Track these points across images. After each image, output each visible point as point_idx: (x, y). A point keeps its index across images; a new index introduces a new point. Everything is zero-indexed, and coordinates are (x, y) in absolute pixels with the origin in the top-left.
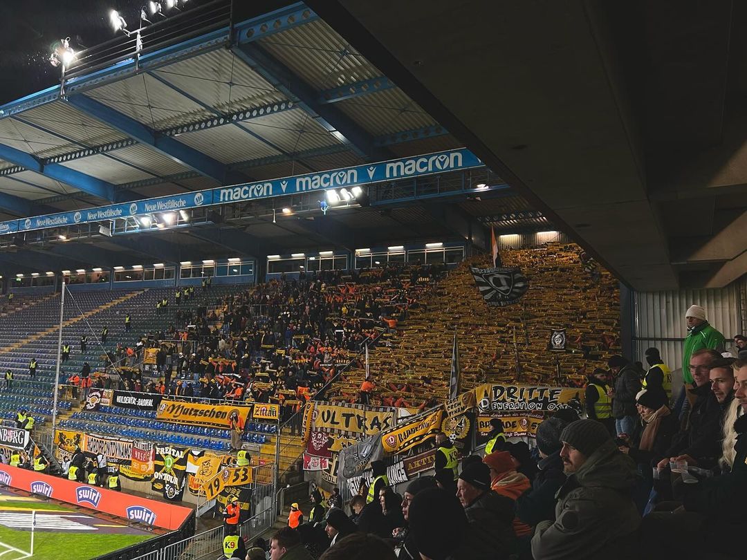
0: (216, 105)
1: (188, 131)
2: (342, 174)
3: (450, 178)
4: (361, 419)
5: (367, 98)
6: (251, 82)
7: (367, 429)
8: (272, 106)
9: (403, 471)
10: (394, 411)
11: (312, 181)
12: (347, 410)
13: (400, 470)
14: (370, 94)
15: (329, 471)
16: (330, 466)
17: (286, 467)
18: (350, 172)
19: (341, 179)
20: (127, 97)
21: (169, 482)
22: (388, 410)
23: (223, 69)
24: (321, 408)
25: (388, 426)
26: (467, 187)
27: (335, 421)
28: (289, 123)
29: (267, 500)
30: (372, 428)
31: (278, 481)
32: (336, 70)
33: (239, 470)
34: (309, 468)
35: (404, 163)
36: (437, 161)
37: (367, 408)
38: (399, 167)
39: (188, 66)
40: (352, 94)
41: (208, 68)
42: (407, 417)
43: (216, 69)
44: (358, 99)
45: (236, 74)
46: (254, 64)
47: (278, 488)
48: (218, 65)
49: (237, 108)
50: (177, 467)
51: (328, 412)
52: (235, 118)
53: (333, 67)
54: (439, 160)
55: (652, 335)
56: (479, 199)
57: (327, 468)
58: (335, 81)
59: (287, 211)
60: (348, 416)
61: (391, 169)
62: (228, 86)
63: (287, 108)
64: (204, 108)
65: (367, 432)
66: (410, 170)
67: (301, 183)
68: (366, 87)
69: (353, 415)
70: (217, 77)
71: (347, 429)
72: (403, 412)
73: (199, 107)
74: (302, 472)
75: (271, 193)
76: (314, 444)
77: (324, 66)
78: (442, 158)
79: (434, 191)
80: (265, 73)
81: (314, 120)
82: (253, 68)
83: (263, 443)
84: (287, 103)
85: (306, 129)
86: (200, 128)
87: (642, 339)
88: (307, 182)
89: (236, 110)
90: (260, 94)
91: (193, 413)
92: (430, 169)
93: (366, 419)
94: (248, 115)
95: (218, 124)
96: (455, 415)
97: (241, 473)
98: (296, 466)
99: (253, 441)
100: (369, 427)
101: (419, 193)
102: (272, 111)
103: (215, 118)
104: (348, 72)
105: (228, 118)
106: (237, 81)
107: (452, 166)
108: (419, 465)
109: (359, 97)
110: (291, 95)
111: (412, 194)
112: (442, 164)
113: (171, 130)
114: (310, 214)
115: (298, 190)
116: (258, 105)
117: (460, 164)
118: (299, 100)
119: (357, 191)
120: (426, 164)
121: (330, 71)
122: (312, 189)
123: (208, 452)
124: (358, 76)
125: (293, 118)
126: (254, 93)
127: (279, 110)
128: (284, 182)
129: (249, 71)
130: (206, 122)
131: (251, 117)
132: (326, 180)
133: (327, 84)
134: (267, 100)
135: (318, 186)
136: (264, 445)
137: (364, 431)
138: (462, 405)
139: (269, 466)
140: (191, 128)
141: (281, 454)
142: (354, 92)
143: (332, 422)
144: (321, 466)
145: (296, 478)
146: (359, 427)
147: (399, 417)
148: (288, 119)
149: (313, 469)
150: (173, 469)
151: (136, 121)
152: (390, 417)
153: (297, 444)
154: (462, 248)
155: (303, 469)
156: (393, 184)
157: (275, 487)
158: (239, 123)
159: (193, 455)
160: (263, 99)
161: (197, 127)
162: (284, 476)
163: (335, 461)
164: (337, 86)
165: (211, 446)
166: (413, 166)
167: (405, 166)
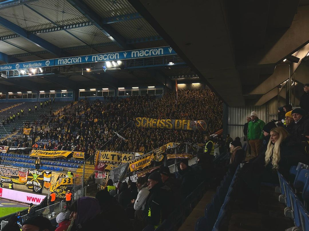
0: (56, 21)
1: (43, 32)
2: (112, 55)
3: (158, 59)
4: (119, 157)
6: (72, 12)
8: (82, 23)
10: (133, 154)
11: (99, 57)
12: (113, 153)
13: (135, 178)
14: (125, 21)
15: (106, 179)
16: (106, 177)
17: (87, 178)
18: (116, 54)
19: (112, 57)
20: (14, 15)
21: (36, 185)
22: (131, 153)
23: (60, 5)
24: (103, 153)
25: (130, 159)
26: (165, 63)
27: (108, 157)
28: (89, 31)
29: (79, 192)
31: (84, 183)
32: (111, 9)
36: (153, 51)
37: (122, 153)
38: (137, 53)
40: (117, 20)
41: (52, 4)
42: (139, 156)
43: (56, 5)
44: (120, 22)
45: (66, 8)
46: (74, 4)
47: (84, 186)
48: (57, 3)
50: (39, 178)
51: (105, 154)
52: (65, 27)
53: (109, 8)
54: (154, 51)
55: (234, 124)
56: (170, 68)
58: (110, 14)
59: (88, 70)
60: (113, 156)
61: (134, 53)
62: (62, 13)
63: (89, 25)
64: (50, 22)
67: (94, 58)
68: (123, 18)
70: (56, 8)
71: (113, 161)
72: (137, 154)
73: (48, 22)
74: (94, 179)
75: (81, 62)
77: (105, 7)
78: (155, 50)
79: (152, 64)
80: (79, 9)
81: (101, 31)
82: (73, 6)
83: (78, 168)
84: (89, 22)
85: (97, 34)
86: (49, 31)
87: (230, 125)
88: (97, 57)
89: (66, 24)
90: (76, 18)
92: (150, 55)
94: (71, 27)
95: (57, 30)
97: (67, 180)
98: (92, 177)
99: (73, 167)
100: (122, 159)
101: (145, 65)
102: (82, 26)
103: (56, 27)
104: (116, 11)
105: (62, 27)
106: (65, 11)
107: (159, 54)
108: (142, 175)
109: (121, 22)
110: (91, 19)
111: (143, 65)
112: (155, 53)
113: (35, 31)
114: (98, 72)
115: (93, 61)
116: (76, 23)
117: (162, 53)
118: (94, 21)
119: (119, 63)
120: (149, 52)
121: (108, 10)
122: (99, 61)
123: (53, 172)
124: (120, 13)
125: (91, 29)
126: (74, 17)
127: (85, 25)
128: (87, 57)
129: (71, 7)
130: (52, 28)
131: (73, 28)
132: (105, 57)
133: (107, 15)
134: (80, 21)
135: (102, 59)
136: (78, 169)
137: (121, 162)
139: (80, 177)
140: (45, 31)
141: (85, 172)
142: (118, 20)
143: (106, 158)
144: (103, 177)
145: (92, 182)
146: (118, 160)
147: (135, 156)
148: (89, 30)
149: (99, 178)
150: (37, 180)
151: (19, 26)
152: (131, 156)
153: (92, 168)
154: (163, 89)
155: (95, 178)
156: (135, 60)
157: (83, 186)
158: (67, 30)
159: (46, 173)
160: (78, 20)
161: (47, 31)
162: (87, 181)
163: (108, 175)
164: (111, 17)
165: (54, 170)
166: (143, 53)
167: (140, 53)
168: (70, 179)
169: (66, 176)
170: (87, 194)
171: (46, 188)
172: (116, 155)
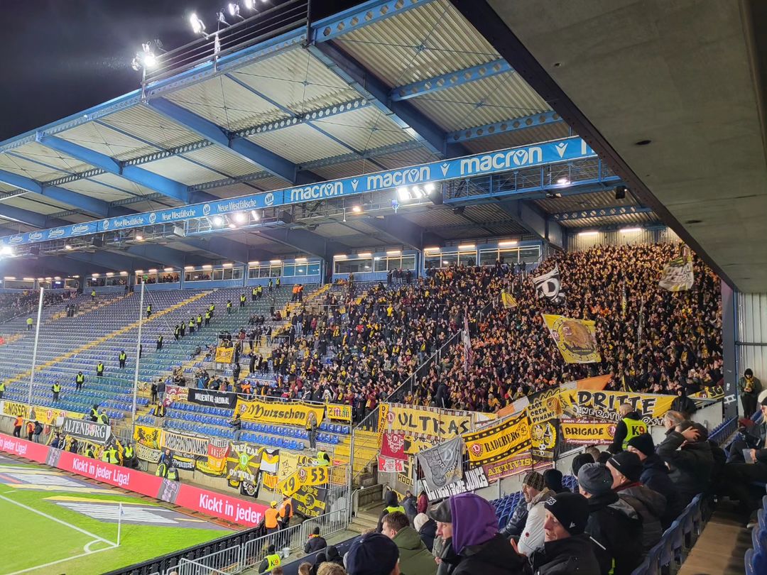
0: (290, 105)
1: (262, 131)
2: (414, 171)
3: (530, 173)
4: (437, 422)
5: (442, 93)
6: (326, 81)
7: (444, 432)
8: (345, 104)
9: (483, 477)
10: (470, 415)
11: (384, 179)
12: (422, 413)
13: (480, 476)
14: (445, 89)
15: (406, 474)
16: (406, 469)
17: (360, 469)
18: (422, 169)
19: (413, 177)
20: (204, 99)
21: (245, 480)
22: (465, 414)
23: (299, 69)
24: (398, 409)
26: (546, 183)
27: (412, 424)
28: (361, 121)
29: (341, 500)
30: (450, 432)
31: (353, 481)
32: (412, 66)
33: (315, 470)
34: (385, 470)
35: (480, 160)
36: (515, 156)
37: (443, 412)
38: (474, 164)
39: (264, 67)
40: (427, 89)
41: (283, 67)
42: (486, 422)
43: (292, 69)
44: (432, 93)
45: (312, 74)
46: (329, 62)
47: (353, 489)
48: (293, 65)
49: (310, 107)
50: (252, 464)
51: (405, 415)
52: (308, 117)
53: (409, 63)
54: (518, 156)
55: (758, 341)
56: (559, 195)
57: (404, 471)
58: (409, 77)
59: (357, 210)
60: (425, 419)
61: (466, 165)
62: (303, 85)
63: (360, 106)
64: (278, 109)
65: (444, 436)
66: (486, 166)
67: (372, 181)
68: (441, 83)
69: (429, 418)
70: (291, 76)
71: (424, 432)
72: (483, 417)
73: (273, 107)
74: (376, 474)
75: (342, 192)
76: (392, 447)
77: (400, 62)
78: (521, 153)
79: (512, 187)
80: (340, 71)
81: (386, 117)
82: (328, 66)
84: (360, 100)
85: (377, 126)
86: (273, 128)
87: (745, 344)
88: (378, 180)
89: (310, 110)
90: (333, 93)
92: (508, 165)
93: (442, 423)
94: (321, 114)
95: (292, 124)
96: (540, 421)
97: (318, 473)
98: (370, 467)
99: (325, 441)
100: (447, 431)
101: (495, 190)
102: (345, 110)
103: (289, 118)
104: (423, 67)
105: (301, 117)
106: (311, 80)
107: (531, 161)
108: (500, 472)
109: (435, 93)
110: (366, 92)
111: (488, 190)
112: (520, 159)
113: (245, 131)
114: (380, 213)
115: (369, 188)
116: (331, 104)
117: (540, 159)
118: (373, 97)
119: (430, 188)
120: (504, 160)
121: (406, 67)
122: (384, 187)
123: (282, 451)
124: (433, 71)
125: (366, 116)
126: (327, 91)
127: (353, 108)
128: (355, 181)
129: (325, 70)
130: (279, 122)
131: (324, 116)
132: (398, 178)
133: (402, 80)
134: (342, 99)
135: (390, 184)
136: (336, 445)
137: (439, 435)
138: (549, 411)
139: (343, 467)
140: (265, 128)
141: (355, 455)
142: (429, 88)
143: (410, 425)
144: (396, 468)
145: (369, 481)
146: (436, 430)
147: (478, 421)
148: (361, 117)
149: (388, 470)
150: (249, 467)
151: (211, 123)
153: (371, 445)
154: (539, 247)
155: (378, 470)
156: (467, 181)
157: (349, 488)
158: (312, 122)
159: (267, 453)
160: (335, 97)
161: (270, 127)
162: (358, 478)
163: (411, 464)
164: (412, 82)
165: (284, 445)
166: (489, 162)
167: (481, 162)
169: (313, 463)
170: (361, 509)
171: (268, 489)
172: (430, 419)
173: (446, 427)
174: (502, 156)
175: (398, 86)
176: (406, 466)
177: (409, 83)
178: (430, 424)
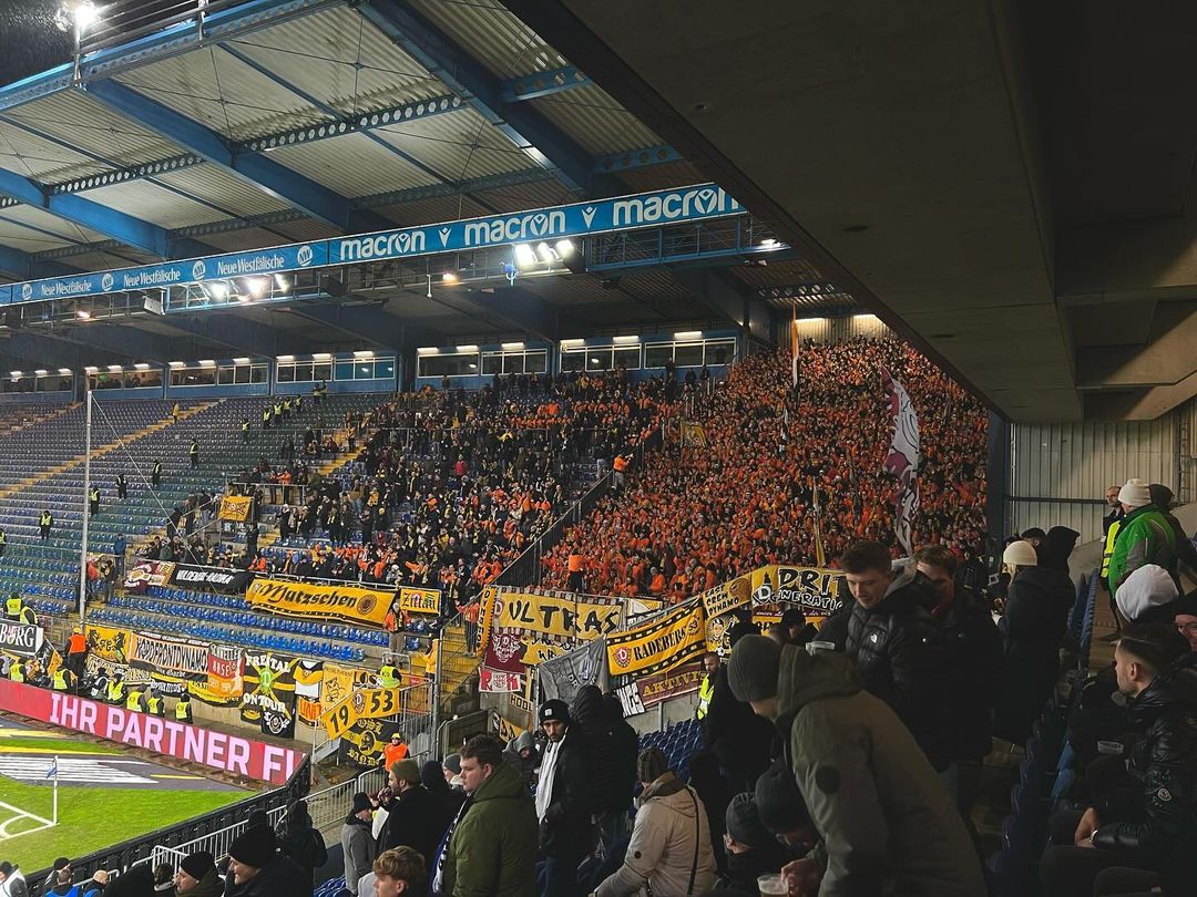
0: (333, 101)
1: (287, 142)
2: (539, 218)
3: (716, 227)
4: (570, 615)
5: (582, 91)
6: (393, 64)
7: (579, 631)
8: (426, 103)
9: (637, 698)
10: (622, 604)
11: (491, 229)
12: (546, 600)
13: (631, 697)
14: (588, 87)
15: (523, 694)
16: (523, 687)
17: (453, 689)
18: (553, 215)
19: (539, 227)
20: (185, 85)
21: (268, 709)
22: (613, 602)
23: (344, 40)
24: (508, 596)
25: (613, 627)
26: (744, 243)
27: (529, 616)
29: (423, 738)
30: (587, 630)
31: (440, 709)
32: (533, 45)
34: (491, 689)
35: (643, 202)
36: (697, 200)
37: (580, 599)
38: (634, 208)
39: (285, 34)
40: (559, 85)
41: (319, 38)
42: (644, 614)
43: (333, 40)
44: (567, 92)
45: (367, 49)
46: (396, 32)
47: (440, 719)
48: (335, 34)
49: (367, 106)
50: (278, 686)
51: (519, 603)
52: (364, 122)
53: (528, 40)
54: (701, 198)
56: (764, 263)
57: (519, 689)
58: (529, 63)
59: (449, 279)
60: (549, 610)
61: (622, 210)
62: (354, 69)
63: (450, 107)
64: (313, 106)
65: (579, 635)
66: (652, 213)
67: (473, 231)
70: (334, 52)
71: (546, 630)
72: (637, 606)
73: (305, 103)
74: (476, 695)
75: (422, 248)
76: (499, 653)
77: (513, 38)
78: (706, 194)
79: (692, 249)
80: (415, 49)
81: (496, 128)
82: (394, 39)
83: (415, 650)
84: (450, 98)
85: (482, 142)
86: (307, 139)
87: (1019, 499)
88: (482, 230)
89: (367, 110)
90: (405, 84)
91: (302, 599)
92: (686, 213)
93: (577, 616)
94: (386, 117)
95: (337, 133)
96: (719, 613)
97: (382, 698)
98: (468, 686)
100: (582, 627)
101: (666, 253)
102: (426, 113)
103: (332, 122)
105: (353, 122)
106: (367, 60)
107: (721, 208)
108: (662, 689)
109: (571, 91)
110: (458, 85)
111: (656, 254)
112: (705, 204)
113: (258, 140)
114: (488, 284)
115: (468, 243)
116: (403, 102)
118: (471, 95)
119: (566, 248)
120: (680, 205)
121: (524, 47)
122: (491, 242)
123: (329, 664)
125: (461, 124)
126: (396, 81)
127: (438, 110)
128: (445, 230)
129: (387, 44)
130: (317, 128)
131: (391, 121)
132: (514, 228)
133: (517, 67)
134: (420, 94)
135: (501, 237)
136: (416, 653)
137: (575, 634)
138: (730, 597)
139: (426, 686)
140: (292, 138)
141: (444, 667)
142: (562, 82)
143: (523, 619)
144: (509, 686)
145: (468, 706)
146: (567, 628)
147: (631, 613)
148: (452, 124)
149: (495, 689)
150: (274, 689)
151: (200, 125)
152: (616, 613)
154: (734, 340)
155: (480, 690)
156: (624, 236)
157: (434, 720)
158: (373, 130)
159: (303, 667)
160: (411, 92)
161: (302, 136)
162: (449, 702)
163: (530, 679)
164: (535, 72)
165: (333, 654)
166: (657, 207)
167: (645, 207)
168: (389, 694)
171: (307, 722)
172: (558, 609)
173: (581, 623)
174: (677, 198)
175: (512, 77)
176: (524, 682)
177: (530, 73)
178: (557, 618)
